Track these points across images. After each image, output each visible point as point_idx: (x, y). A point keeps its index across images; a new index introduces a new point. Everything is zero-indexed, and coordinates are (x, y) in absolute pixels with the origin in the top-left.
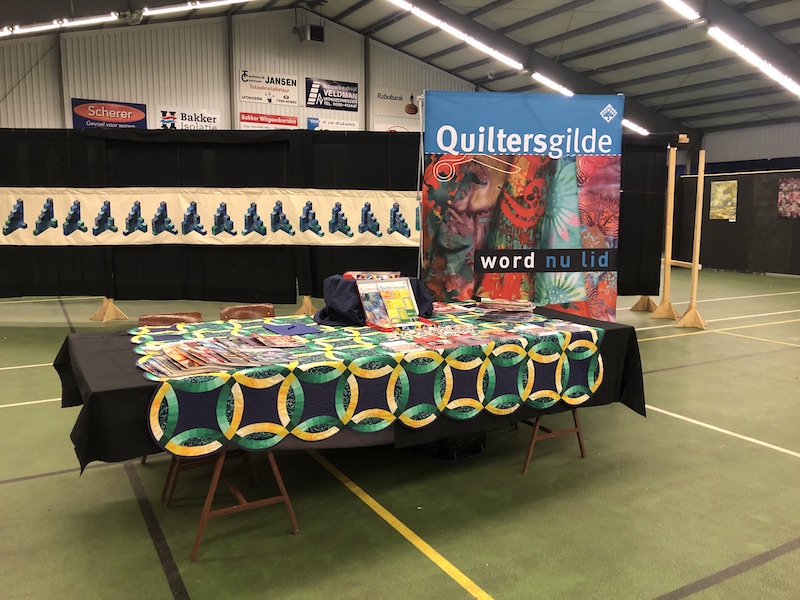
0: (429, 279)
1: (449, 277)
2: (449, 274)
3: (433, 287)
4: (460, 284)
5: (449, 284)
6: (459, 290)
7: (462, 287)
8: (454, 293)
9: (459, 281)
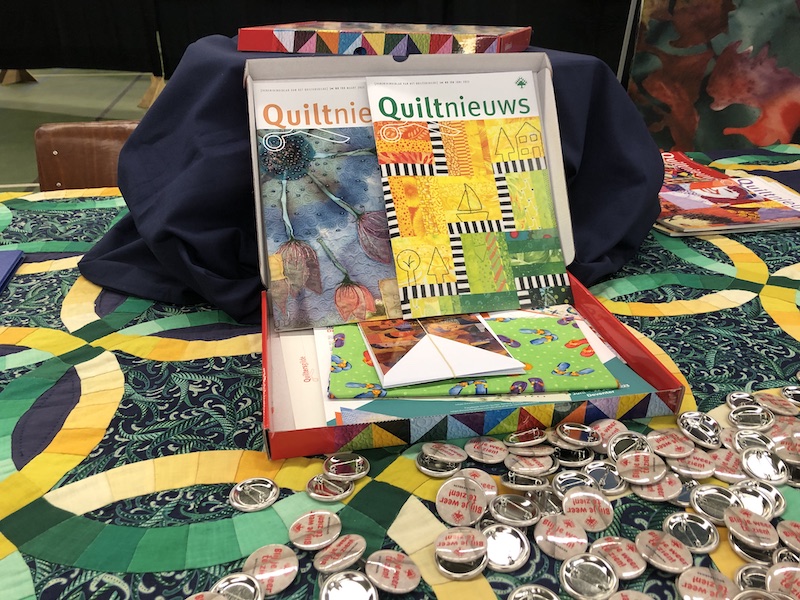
0: (656, 63)
1: (729, 60)
2: (730, 51)
3: (665, 93)
4: (761, 86)
5: (724, 82)
6: (754, 108)
7: (766, 99)
8: (735, 114)
9: (760, 76)
